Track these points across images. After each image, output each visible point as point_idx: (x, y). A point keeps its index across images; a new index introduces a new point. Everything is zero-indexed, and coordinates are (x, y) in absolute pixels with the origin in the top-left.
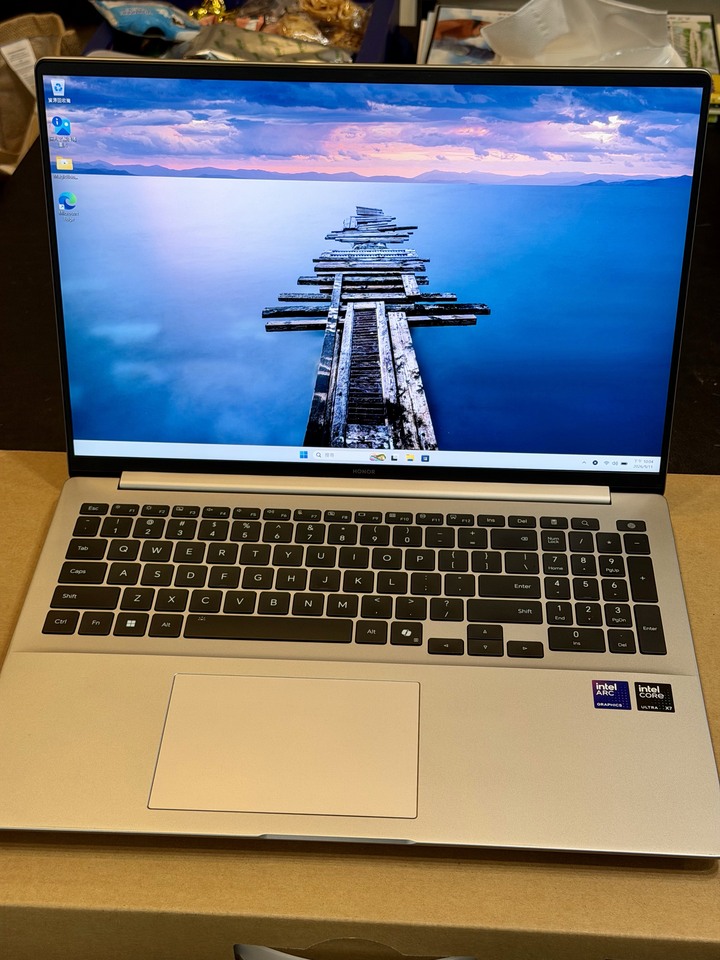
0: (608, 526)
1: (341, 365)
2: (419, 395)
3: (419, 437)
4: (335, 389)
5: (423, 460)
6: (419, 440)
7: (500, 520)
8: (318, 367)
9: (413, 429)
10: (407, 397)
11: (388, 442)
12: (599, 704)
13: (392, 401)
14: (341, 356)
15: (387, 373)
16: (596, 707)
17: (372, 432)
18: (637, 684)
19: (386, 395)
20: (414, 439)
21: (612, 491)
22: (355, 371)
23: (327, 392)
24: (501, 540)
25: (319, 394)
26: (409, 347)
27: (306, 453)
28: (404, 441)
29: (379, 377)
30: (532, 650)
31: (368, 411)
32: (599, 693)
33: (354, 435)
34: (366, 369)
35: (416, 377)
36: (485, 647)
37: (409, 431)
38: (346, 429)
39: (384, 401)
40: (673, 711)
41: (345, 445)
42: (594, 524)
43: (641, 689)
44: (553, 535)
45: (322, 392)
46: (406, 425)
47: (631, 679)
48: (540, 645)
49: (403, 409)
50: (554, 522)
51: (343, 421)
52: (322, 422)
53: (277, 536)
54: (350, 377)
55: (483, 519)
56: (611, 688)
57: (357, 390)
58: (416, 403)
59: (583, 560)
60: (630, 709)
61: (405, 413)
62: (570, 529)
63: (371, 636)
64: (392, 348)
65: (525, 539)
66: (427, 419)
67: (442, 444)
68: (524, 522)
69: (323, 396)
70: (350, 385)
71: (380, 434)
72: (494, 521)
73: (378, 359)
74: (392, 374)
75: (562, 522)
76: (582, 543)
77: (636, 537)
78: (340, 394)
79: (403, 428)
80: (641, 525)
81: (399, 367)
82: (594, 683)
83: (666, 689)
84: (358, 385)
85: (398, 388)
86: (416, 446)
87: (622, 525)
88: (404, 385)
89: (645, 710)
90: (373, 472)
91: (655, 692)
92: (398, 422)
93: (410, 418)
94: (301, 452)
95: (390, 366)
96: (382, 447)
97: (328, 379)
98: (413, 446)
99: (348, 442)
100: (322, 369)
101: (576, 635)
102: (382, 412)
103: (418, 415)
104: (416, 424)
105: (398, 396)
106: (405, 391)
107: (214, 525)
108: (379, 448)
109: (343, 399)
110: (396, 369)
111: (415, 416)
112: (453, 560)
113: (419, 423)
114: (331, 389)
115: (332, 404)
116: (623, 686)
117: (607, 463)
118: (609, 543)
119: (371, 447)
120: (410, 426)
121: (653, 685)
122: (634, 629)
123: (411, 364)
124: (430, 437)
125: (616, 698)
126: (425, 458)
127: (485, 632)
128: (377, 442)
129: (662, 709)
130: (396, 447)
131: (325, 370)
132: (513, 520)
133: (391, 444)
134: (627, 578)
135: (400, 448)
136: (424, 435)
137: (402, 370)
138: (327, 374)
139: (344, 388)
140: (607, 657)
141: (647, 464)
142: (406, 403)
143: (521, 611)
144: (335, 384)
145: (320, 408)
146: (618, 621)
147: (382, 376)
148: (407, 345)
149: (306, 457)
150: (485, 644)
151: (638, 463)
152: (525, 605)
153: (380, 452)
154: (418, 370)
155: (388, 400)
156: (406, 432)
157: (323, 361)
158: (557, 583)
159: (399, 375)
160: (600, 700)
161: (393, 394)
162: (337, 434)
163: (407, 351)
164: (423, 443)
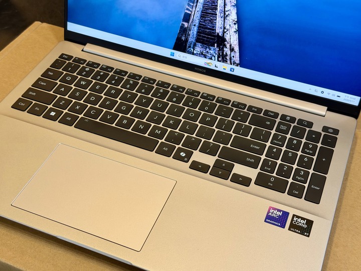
0: (317, 128)
1: (197, 9)
2: (235, 34)
3: (231, 57)
4: (192, 22)
5: (231, 71)
6: (231, 59)
7: (260, 110)
8: (185, 7)
9: (229, 53)
10: (228, 34)
11: (215, 57)
12: (267, 220)
13: (220, 35)
14: (198, 4)
15: (220, 18)
16: (265, 221)
17: (208, 49)
18: (294, 216)
19: (217, 31)
20: (228, 58)
21: (328, 110)
22: (204, 14)
23: (188, 23)
24: (256, 121)
25: (184, 23)
26: (234, 6)
27: (174, 53)
28: (223, 58)
29: (216, 20)
30: (245, 181)
31: (207, 38)
32: (270, 214)
33: (198, 49)
34: (209, 13)
35: (235, 24)
36: (220, 173)
37: (226, 53)
38: (195, 45)
39: (216, 34)
40: (308, 236)
41: (193, 54)
42: (310, 124)
43: (295, 219)
44: (284, 125)
45: (186, 22)
46: (225, 49)
47: (292, 212)
48: (250, 180)
49: (225, 40)
50: (288, 118)
51: (194, 40)
52: (183, 38)
53: (143, 91)
54: (201, 17)
55: (251, 108)
56: (279, 213)
57: (203, 25)
58: (232, 38)
59: (295, 142)
60: (284, 228)
61: (226, 43)
62: (295, 124)
63: (165, 151)
64: (225, 5)
65: (268, 123)
66: (237, 49)
67: (242, 64)
68: (272, 114)
69: (186, 25)
70: (200, 21)
71: (211, 52)
72: (256, 110)
73: (216, 9)
74: (223, 19)
75: (293, 120)
76: (298, 133)
77: (330, 137)
78: (195, 25)
79: (223, 51)
80: (336, 132)
81: (227, 16)
82: (270, 208)
83: (310, 223)
84: (204, 22)
85: (224, 28)
86: (229, 62)
87: (325, 129)
88: (228, 27)
89: (292, 231)
90: (205, 71)
91: (302, 223)
92: (221, 47)
93: (228, 46)
94: (171, 53)
95: (222, 15)
96: (211, 59)
97: (190, 15)
98: (227, 62)
99: (195, 52)
100: (187, 9)
101: (272, 180)
102: (215, 39)
103: (232, 45)
104: (230, 49)
105: (224, 32)
106: (228, 30)
107: (116, 78)
108: (210, 59)
109: (196, 28)
110: (225, 17)
111: (231, 45)
112: (225, 124)
113: (232, 50)
114: (191, 21)
115: (190, 30)
116: (286, 214)
117: (329, 94)
118: (314, 137)
119: (206, 58)
120: (227, 50)
121: (303, 219)
122: (306, 185)
123: (233, 16)
124: (237, 59)
125: (279, 220)
126: (232, 70)
127: (224, 165)
128: (209, 56)
129: (302, 234)
130: (218, 61)
131: (189, 10)
132: (267, 112)
133: (216, 58)
134: (315, 158)
135: (220, 61)
136: (233, 57)
137: (228, 18)
138: (189, 12)
139: (197, 22)
140: (285, 196)
141: (352, 100)
142: (227, 37)
143: (248, 159)
144: (193, 19)
145: (184, 31)
146: (299, 178)
147: (217, 19)
148: (233, 4)
149: (173, 56)
150: (221, 171)
151: (346, 98)
152: (251, 157)
153: (209, 61)
154: (236, 20)
155: (218, 34)
156: (225, 53)
157: (189, 5)
158: (275, 150)
159: (226, 21)
160: (269, 219)
161: (221, 30)
162: (190, 47)
163: (232, 8)
164: (232, 61)
